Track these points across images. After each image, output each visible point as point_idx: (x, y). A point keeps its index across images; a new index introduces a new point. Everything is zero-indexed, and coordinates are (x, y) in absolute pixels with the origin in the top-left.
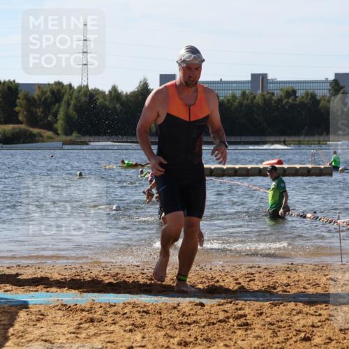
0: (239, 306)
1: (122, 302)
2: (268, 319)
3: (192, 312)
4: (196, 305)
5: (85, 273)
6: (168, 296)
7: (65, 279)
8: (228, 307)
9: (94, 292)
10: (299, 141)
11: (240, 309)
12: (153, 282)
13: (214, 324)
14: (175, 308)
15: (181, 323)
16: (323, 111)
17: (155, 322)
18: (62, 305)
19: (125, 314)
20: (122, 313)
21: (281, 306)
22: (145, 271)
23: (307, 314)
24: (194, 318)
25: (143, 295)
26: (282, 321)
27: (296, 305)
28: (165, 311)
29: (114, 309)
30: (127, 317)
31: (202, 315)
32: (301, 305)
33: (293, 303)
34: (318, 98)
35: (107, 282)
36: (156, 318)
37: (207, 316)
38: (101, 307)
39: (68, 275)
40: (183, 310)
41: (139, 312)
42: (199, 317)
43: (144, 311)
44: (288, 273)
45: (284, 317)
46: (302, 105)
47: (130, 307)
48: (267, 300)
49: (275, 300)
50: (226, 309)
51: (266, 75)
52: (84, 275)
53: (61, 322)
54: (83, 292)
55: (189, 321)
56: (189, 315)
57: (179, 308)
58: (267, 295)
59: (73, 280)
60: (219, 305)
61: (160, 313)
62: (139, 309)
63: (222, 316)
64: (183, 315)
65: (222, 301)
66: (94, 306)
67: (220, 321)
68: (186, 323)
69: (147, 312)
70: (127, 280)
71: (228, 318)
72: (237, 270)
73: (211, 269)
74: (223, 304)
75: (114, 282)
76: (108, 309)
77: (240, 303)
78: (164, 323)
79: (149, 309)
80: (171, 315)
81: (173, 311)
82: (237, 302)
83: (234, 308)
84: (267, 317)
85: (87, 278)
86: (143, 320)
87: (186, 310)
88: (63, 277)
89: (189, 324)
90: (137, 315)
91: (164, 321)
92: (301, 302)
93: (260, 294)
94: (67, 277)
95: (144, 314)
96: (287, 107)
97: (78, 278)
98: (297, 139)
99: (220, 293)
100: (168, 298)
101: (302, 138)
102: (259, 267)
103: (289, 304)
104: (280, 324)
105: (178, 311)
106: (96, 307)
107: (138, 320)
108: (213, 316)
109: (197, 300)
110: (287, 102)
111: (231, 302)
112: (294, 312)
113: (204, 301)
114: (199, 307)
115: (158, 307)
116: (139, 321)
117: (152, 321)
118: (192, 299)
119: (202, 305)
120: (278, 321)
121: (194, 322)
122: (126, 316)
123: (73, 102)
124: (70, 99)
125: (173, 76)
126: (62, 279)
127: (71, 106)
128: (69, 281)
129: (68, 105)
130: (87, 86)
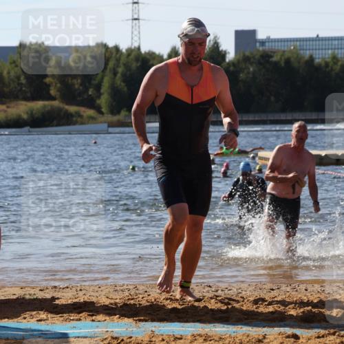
1: (189, 334)
4: (288, 337)
5: (141, 296)
7: (116, 304)
8: (330, 339)
12: (230, 307)
14: (260, 341)
18: (112, 338)
22: (220, 293)
25: (217, 325)
29: (180, 342)
35: (170, 307)
38: (163, 340)
39: (118, 298)
47: (200, 340)
52: (140, 299)
57: (265, 341)
59: (125, 305)
60: (319, 337)
62: (212, 342)
70: (196, 304)
73: (306, 290)
74: (323, 336)
75: (180, 307)
76: (173, 343)
85: (144, 303)
88: (112, 301)
94: (117, 301)
97: (132, 302)
106: (157, 340)
109: (289, 331)
111: (334, 334)
113: (298, 331)
114: (292, 340)
118: (282, 330)
119: (296, 337)
123: (120, 70)
124: (117, 65)
125: (253, 32)
126: (112, 304)
127: (119, 75)
128: (121, 307)
129: (115, 74)
130: (139, 48)
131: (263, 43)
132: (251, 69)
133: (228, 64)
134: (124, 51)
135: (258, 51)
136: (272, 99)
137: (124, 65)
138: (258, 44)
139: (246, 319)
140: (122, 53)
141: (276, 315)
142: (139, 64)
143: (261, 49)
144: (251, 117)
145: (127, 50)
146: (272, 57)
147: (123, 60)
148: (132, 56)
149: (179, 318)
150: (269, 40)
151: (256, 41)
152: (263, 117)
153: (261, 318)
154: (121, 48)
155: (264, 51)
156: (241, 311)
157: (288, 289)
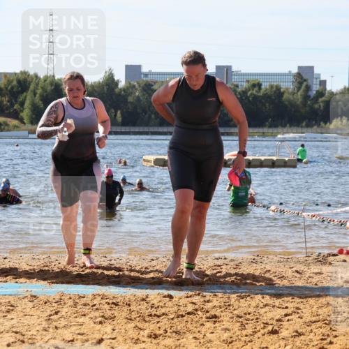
0: (207, 299)
1: (91, 294)
2: (236, 312)
3: (161, 304)
4: (165, 297)
5: (53, 264)
6: (136, 288)
7: (34, 270)
8: (197, 299)
9: (62, 283)
10: (264, 133)
11: (208, 301)
12: (121, 273)
13: (182, 316)
14: (143, 300)
15: (150, 315)
16: (287, 103)
17: (124, 314)
18: (32, 296)
19: (95, 305)
20: (91, 304)
21: (248, 299)
23: (274, 306)
24: (163, 310)
25: (111, 287)
26: (249, 314)
27: (263, 298)
28: (134, 303)
29: (83, 301)
30: (97, 309)
31: (170, 308)
32: (268, 297)
33: (260, 296)
34: (282, 90)
35: (75, 273)
36: (126, 310)
37: (176, 308)
38: (70, 298)
39: (36, 265)
40: (152, 302)
41: (109, 304)
42: (168, 309)
43: (113, 303)
44: (255, 265)
45: (251, 310)
46: (266, 96)
47: (99, 298)
48: (235, 293)
49: (242, 293)
50: (194, 301)
51: (230, 67)
52: (53, 266)
53: (31, 313)
54: (53, 283)
55: (158, 313)
56: (158, 306)
57: (148, 300)
58: (234, 287)
59: (41, 270)
60: (187, 297)
61: (129, 305)
62: (108, 300)
63: (190, 308)
64: (152, 307)
65: (190, 293)
66: (63, 298)
67: (189, 313)
68: (155, 315)
69: (116, 304)
71: (196, 310)
72: (204, 262)
74: (191, 297)
76: (78, 301)
77: (208, 295)
78: (134, 315)
79: (119, 300)
80: (140, 307)
81: (142, 303)
82: (205, 294)
83: (202, 300)
84: (235, 310)
85: (56, 269)
86: (113, 312)
87: (155, 302)
88: (32, 268)
89: (159, 316)
90: (107, 307)
91: (133, 313)
92: (267, 294)
93: (228, 286)
94: (35, 267)
95: (113, 306)
96: (251, 99)
97: (47, 268)
98: (261, 130)
99: (188, 285)
100: (136, 290)
101: (265, 130)
102: (225, 259)
103: (256, 296)
104: (248, 316)
105: (147, 303)
106: (66, 298)
107: (108, 311)
108: (182, 308)
109: (166, 292)
110: (252, 94)
111: (199, 295)
112: (261, 305)
113: (172, 293)
114: (168, 299)
115: (127, 299)
116: (108, 313)
117: (121, 313)
118: (160, 291)
119: (171, 297)
120: (245, 314)
121: (163, 314)
122: (95, 307)
123: (39, 91)
124: (36, 88)
125: (139, 67)
126: (31, 270)
127: (38, 95)
128: (38, 272)
129: (35, 94)
130: (54, 76)
131: (146, 75)
132: (137, 94)
133: (121, 89)
134: (42, 77)
135: (143, 80)
136: (153, 116)
137: (42, 88)
138: (142, 76)
139: (133, 283)
140: (40, 79)
141: (155, 280)
142: (53, 87)
143: (145, 79)
144: (137, 129)
145: (44, 77)
146: (152, 85)
147: (41, 84)
148: (48, 82)
149: (83, 281)
150: (151, 73)
151: (141, 73)
152: (146, 129)
153: (144, 282)
154: (39, 75)
155: (147, 81)
156: (130, 277)
157: (164, 260)
